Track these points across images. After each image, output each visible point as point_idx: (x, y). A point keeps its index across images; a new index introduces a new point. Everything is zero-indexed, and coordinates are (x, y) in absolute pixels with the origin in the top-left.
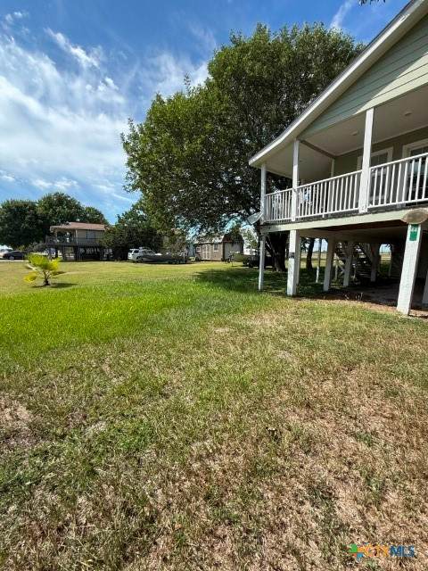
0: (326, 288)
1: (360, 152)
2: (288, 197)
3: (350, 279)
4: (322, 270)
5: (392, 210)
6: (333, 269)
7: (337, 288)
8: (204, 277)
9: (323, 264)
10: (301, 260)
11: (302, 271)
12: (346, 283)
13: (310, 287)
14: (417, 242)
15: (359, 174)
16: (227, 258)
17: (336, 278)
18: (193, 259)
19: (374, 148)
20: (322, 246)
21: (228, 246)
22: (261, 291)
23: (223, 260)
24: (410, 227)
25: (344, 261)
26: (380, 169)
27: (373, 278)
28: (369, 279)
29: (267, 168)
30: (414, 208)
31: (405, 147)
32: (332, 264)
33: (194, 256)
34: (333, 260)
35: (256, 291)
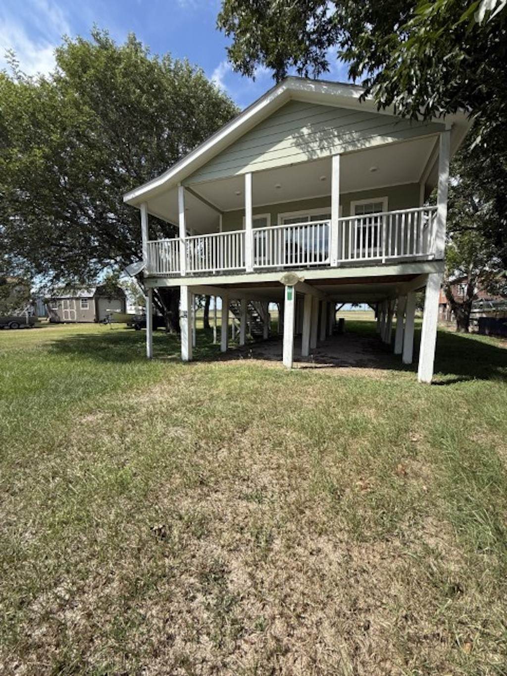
0: (224, 349)
1: (243, 212)
2: (176, 247)
3: (245, 337)
4: (219, 329)
5: (272, 272)
6: (229, 328)
7: (234, 347)
8: (63, 347)
9: (219, 323)
10: (196, 319)
11: (198, 332)
12: (242, 342)
13: (207, 349)
14: (292, 301)
15: (244, 234)
16: (102, 318)
17: (233, 338)
18: (44, 320)
19: (255, 211)
20: (217, 304)
21: (103, 303)
22: (151, 358)
23: (97, 321)
24: (286, 288)
25: (239, 320)
26: (260, 232)
27: (265, 336)
28: (262, 336)
29: (148, 209)
30: (288, 271)
31: (279, 216)
32: (227, 323)
33: (46, 316)
34: (228, 318)
35: (145, 359)
